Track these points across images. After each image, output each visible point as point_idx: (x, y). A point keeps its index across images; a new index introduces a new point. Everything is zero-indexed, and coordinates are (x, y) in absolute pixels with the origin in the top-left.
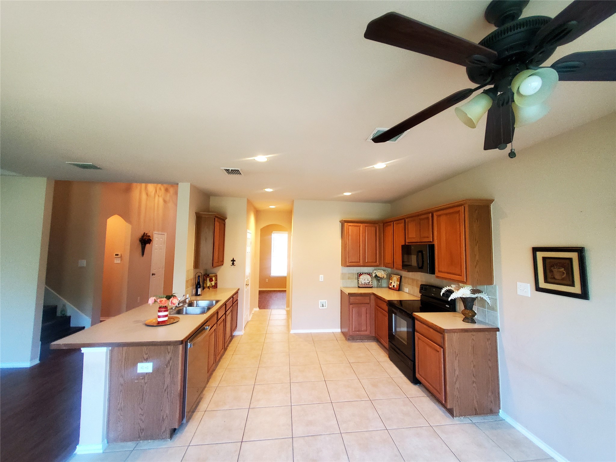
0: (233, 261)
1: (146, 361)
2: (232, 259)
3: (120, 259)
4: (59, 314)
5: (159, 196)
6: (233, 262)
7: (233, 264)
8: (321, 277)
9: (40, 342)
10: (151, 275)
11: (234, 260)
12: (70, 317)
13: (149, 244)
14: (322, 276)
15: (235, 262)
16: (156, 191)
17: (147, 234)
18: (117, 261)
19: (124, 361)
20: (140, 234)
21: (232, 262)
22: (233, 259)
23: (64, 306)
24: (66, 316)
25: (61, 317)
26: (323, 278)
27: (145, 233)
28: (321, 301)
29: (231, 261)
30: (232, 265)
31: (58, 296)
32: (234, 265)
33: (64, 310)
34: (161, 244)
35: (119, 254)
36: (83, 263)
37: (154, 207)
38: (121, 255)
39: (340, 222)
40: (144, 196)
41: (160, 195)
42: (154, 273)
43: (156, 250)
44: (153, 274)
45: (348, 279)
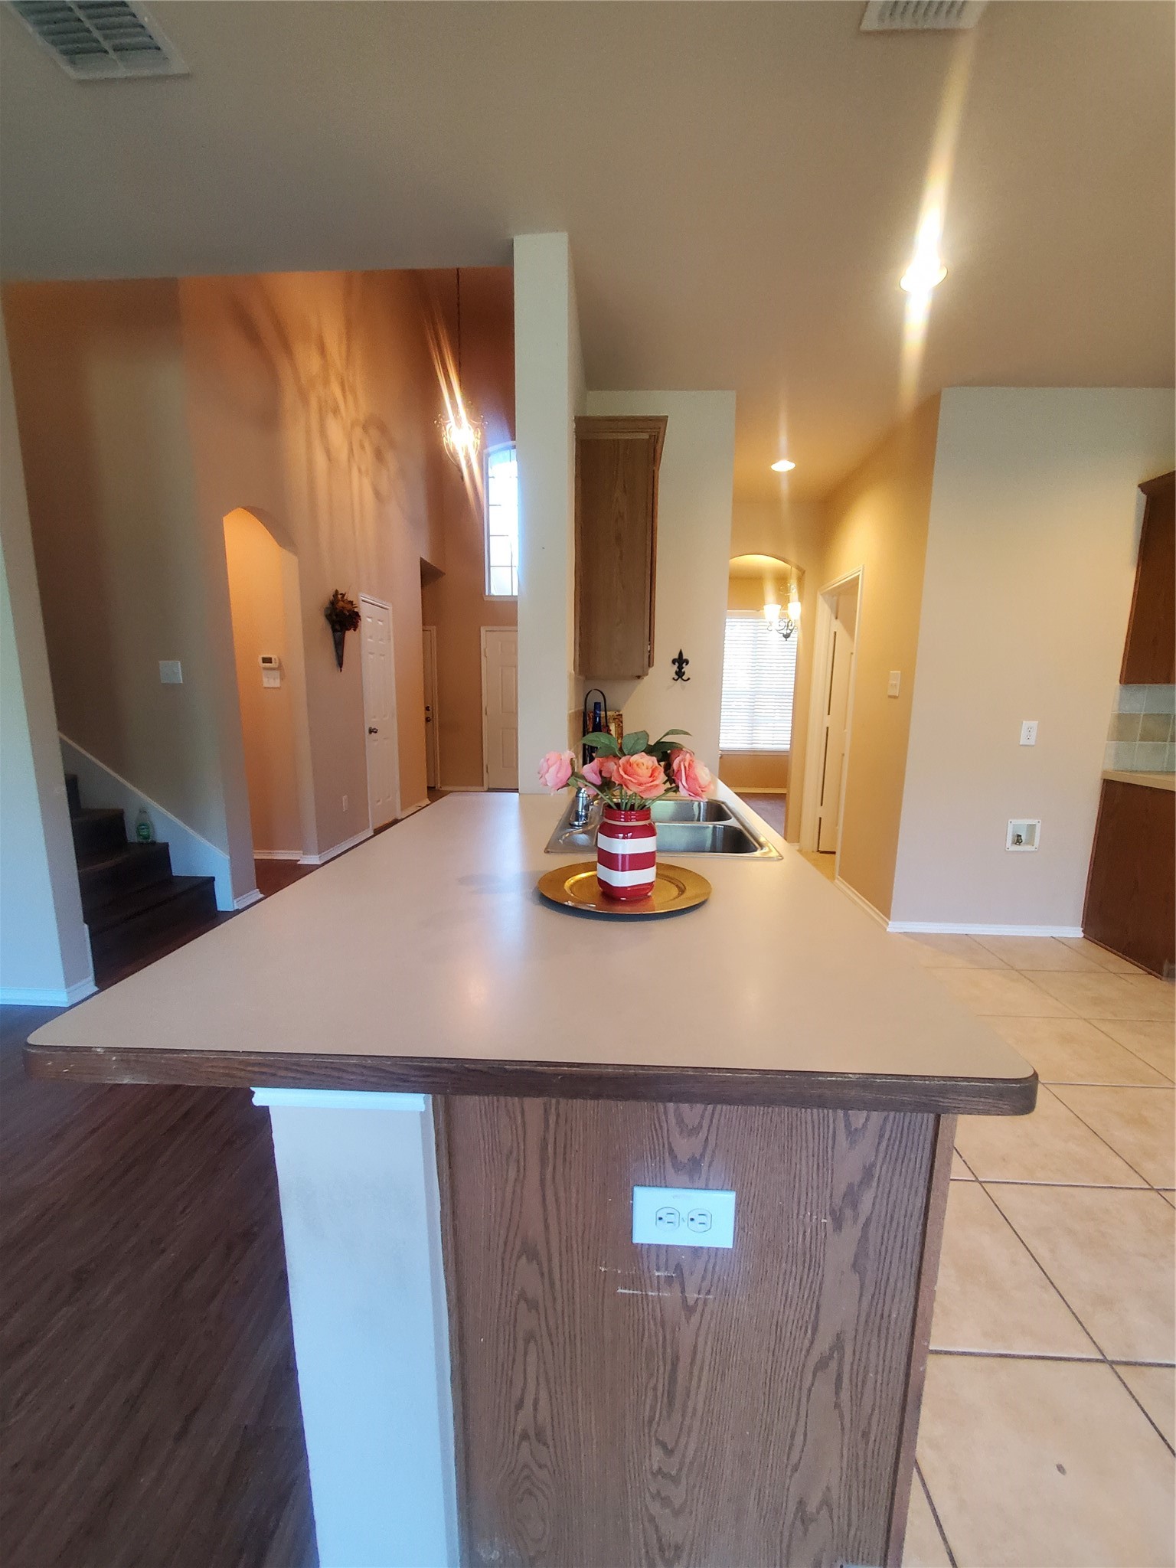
0: (680, 661)
1: (691, 1177)
2: (677, 657)
3: (277, 673)
4: (132, 836)
5: (360, 470)
6: (680, 668)
7: (680, 674)
8: (1028, 732)
9: (86, 926)
10: (367, 731)
11: (684, 658)
12: (166, 845)
13: (355, 630)
14: (1034, 724)
15: (686, 668)
16: (352, 449)
17: (343, 595)
18: (271, 681)
19: (533, 1161)
20: (325, 596)
21: (675, 668)
22: (681, 654)
23: (143, 811)
24: (154, 843)
25: (141, 844)
26: (1034, 734)
27: (337, 591)
28: (1014, 821)
29: (674, 662)
30: (676, 677)
31: (119, 778)
32: (684, 677)
33: (144, 825)
34: (381, 640)
35: (273, 657)
36: (173, 671)
37: (352, 504)
38: (279, 660)
39: (1143, 487)
40: (320, 458)
41: (363, 468)
42: (373, 727)
43: (371, 656)
44: (371, 731)
45: (1142, 739)
